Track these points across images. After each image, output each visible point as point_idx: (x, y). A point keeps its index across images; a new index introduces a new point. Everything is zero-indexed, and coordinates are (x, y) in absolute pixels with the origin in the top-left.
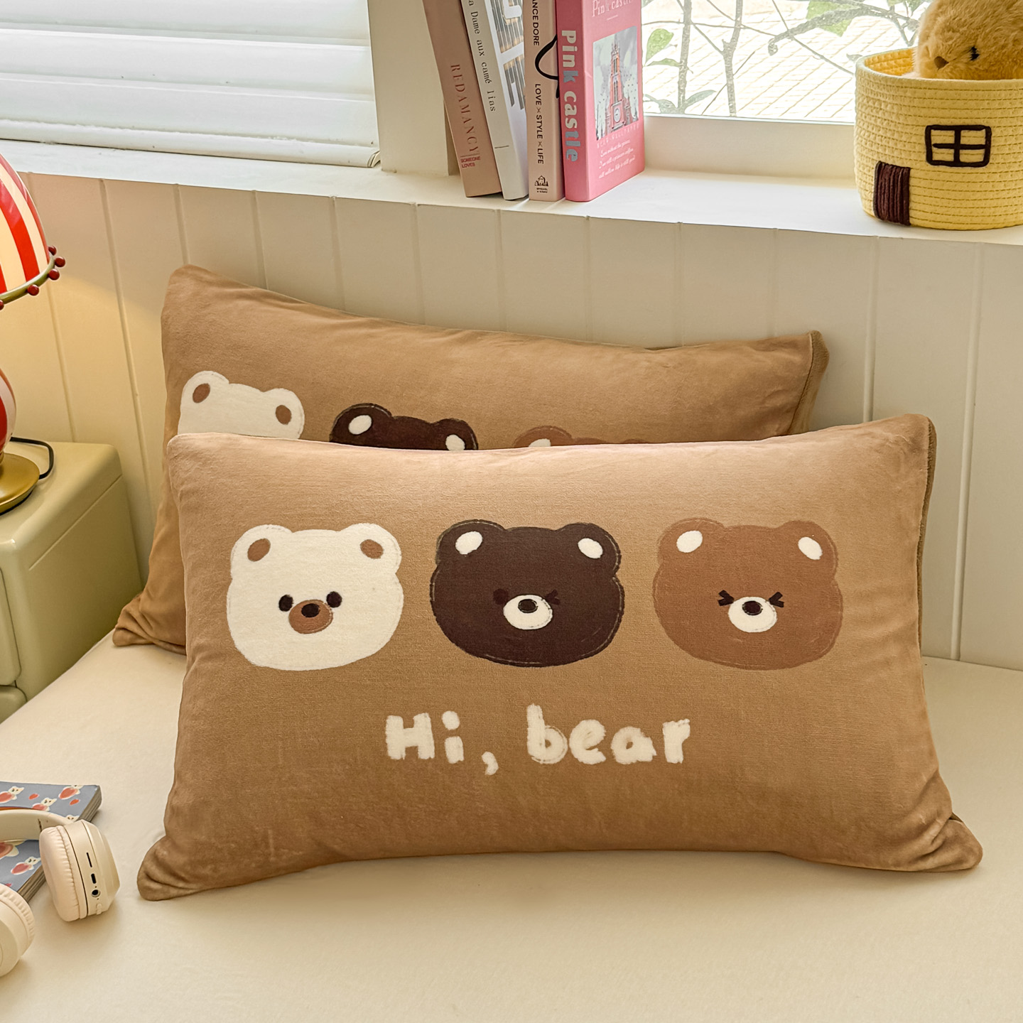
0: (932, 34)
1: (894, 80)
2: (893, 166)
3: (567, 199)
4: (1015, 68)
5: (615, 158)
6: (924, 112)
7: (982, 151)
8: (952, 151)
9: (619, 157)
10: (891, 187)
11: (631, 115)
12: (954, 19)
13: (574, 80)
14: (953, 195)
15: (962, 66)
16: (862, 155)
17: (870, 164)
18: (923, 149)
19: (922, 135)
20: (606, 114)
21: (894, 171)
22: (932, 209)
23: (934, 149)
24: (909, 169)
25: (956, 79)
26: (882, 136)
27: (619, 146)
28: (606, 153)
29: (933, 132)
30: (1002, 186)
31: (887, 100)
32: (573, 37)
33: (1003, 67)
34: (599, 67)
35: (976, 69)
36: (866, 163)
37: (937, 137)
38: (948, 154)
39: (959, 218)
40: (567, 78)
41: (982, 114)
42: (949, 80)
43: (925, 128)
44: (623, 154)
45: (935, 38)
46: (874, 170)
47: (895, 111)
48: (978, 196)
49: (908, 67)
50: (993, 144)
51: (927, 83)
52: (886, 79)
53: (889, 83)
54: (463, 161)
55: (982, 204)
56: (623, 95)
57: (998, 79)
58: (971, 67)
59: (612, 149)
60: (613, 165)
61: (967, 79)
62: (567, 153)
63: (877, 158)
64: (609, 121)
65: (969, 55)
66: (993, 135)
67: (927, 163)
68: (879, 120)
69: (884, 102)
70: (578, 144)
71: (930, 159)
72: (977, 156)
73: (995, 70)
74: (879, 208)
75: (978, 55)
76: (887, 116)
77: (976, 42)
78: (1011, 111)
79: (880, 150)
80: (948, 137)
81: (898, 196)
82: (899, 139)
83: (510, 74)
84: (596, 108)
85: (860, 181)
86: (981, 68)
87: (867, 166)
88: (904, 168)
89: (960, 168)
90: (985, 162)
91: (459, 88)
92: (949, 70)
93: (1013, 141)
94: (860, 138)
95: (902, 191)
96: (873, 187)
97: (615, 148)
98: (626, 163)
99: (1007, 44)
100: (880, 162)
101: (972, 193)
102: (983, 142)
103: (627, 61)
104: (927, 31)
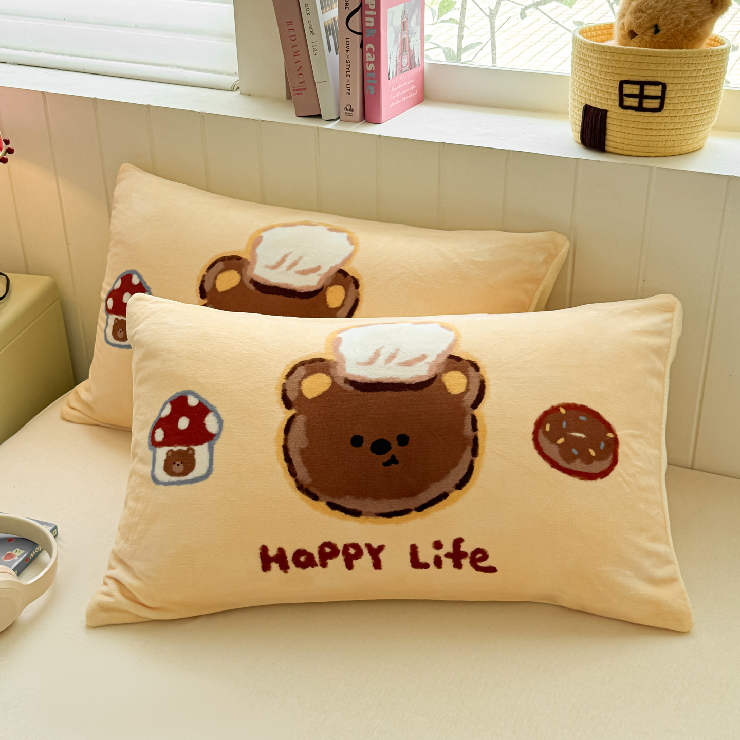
0: (627, 14)
1: (598, 46)
2: (595, 108)
3: (367, 121)
4: (685, 41)
5: (403, 93)
6: (618, 71)
7: (658, 101)
8: (637, 100)
9: (405, 91)
10: (593, 124)
11: (415, 62)
12: (644, 3)
13: (373, 36)
14: (636, 132)
15: (647, 38)
16: (574, 99)
17: (579, 106)
18: (617, 98)
19: (617, 88)
20: (396, 61)
21: (595, 112)
22: (622, 141)
23: (625, 98)
24: (606, 111)
25: (643, 47)
26: (589, 87)
27: (405, 84)
28: (395, 89)
29: (625, 86)
30: (671, 127)
31: (593, 60)
32: (373, 4)
33: (677, 40)
34: (392, 27)
35: (658, 41)
36: (576, 105)
37: (628, 89)
38: (634, 101)
39: (640, 148)
40: (368, 34)
41: (660, 74)
42: (638, 48)
43: (619, 82)
44: (408, 90)
45: (629, 16)
46: (582, 110)
47: (599, 69)
48: (654, 133)
49: (610, 36)
50: (667, 96)
51: (622, 49)
52: (593, 45)
53: (595, 49)
54: (294, 91)
55: (657, 139)
56: (409, 47)
57: (672, 49)
58: (654, 39)
59: (400, 86)
60: (400, 98)
61: (650, 48)
62: (367, 88)
63: (584, 102)
64: (398, 66)
65: (653, 30)
66: (667, 89)
67: (619, 108)
68: (587, 75)
69: (591, 62)
70: (375, 82)
71: (621, 105)
72: (655, 104)
73: (671, 42)
74: (584, 138)
75: (659, 31)
76: (592, 72)
77: (658, 21)
78: (681, 73)
79: (587, 97)
80: (635, 90)
81: (598, 130)
82: (601, 89)
83: (328, 29)
84: (389, 56)
85: (572, 117)
86: (661, 40)
87: (577, 107)
88: (603, 110)
89: (642, 112)
90: (660, 109)
91: (292, 38)
92: (638, 41)
93: (681, 94)
94: (573, 87)
95: (600, 127)
96: (581, 123)
97: (402, 86)
98: (410, 96)
99: (680, 24)
100: (586, 105)
101: (650, 130)
102: (660, 94)
103: (413, 23)
104: (624, 11)
